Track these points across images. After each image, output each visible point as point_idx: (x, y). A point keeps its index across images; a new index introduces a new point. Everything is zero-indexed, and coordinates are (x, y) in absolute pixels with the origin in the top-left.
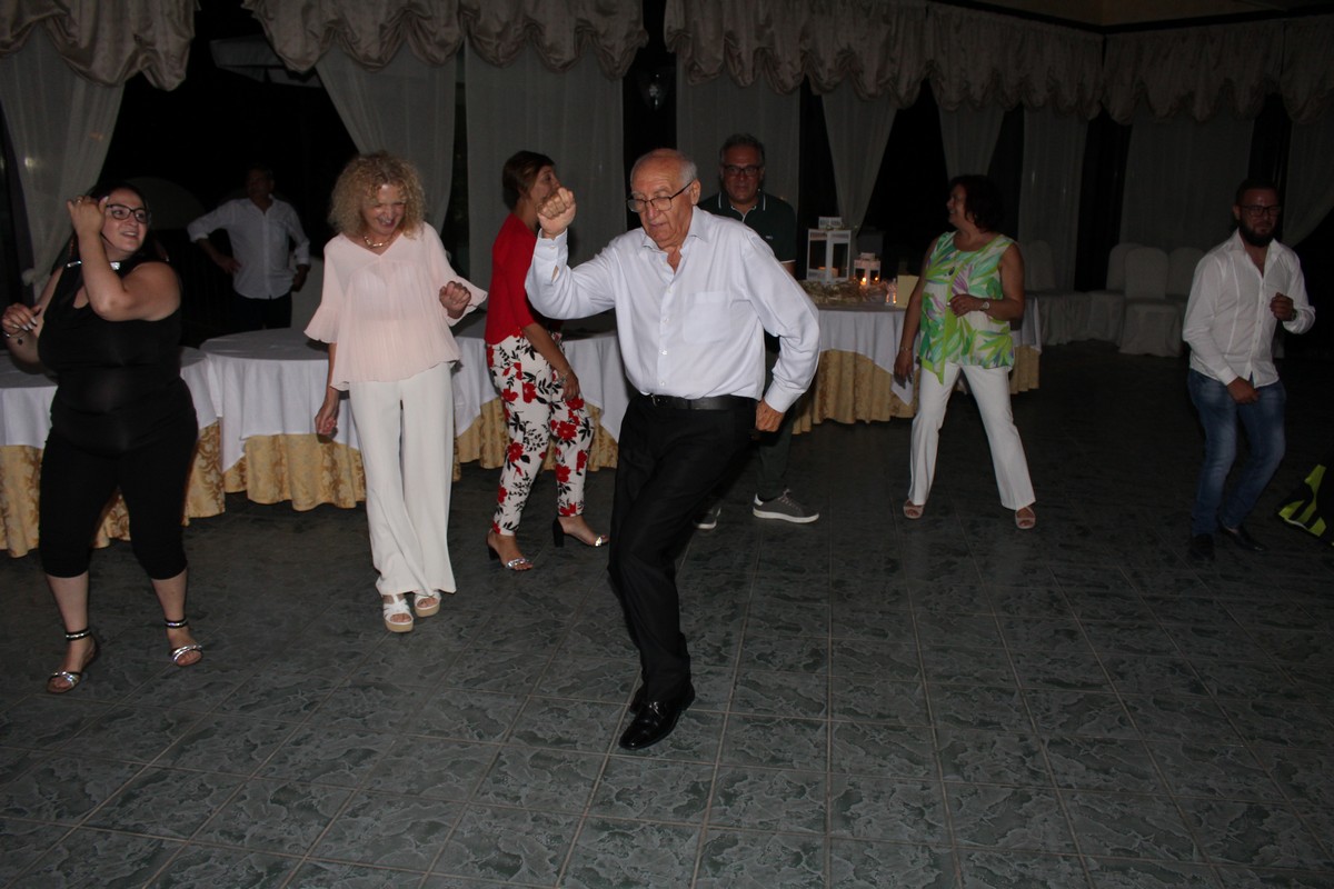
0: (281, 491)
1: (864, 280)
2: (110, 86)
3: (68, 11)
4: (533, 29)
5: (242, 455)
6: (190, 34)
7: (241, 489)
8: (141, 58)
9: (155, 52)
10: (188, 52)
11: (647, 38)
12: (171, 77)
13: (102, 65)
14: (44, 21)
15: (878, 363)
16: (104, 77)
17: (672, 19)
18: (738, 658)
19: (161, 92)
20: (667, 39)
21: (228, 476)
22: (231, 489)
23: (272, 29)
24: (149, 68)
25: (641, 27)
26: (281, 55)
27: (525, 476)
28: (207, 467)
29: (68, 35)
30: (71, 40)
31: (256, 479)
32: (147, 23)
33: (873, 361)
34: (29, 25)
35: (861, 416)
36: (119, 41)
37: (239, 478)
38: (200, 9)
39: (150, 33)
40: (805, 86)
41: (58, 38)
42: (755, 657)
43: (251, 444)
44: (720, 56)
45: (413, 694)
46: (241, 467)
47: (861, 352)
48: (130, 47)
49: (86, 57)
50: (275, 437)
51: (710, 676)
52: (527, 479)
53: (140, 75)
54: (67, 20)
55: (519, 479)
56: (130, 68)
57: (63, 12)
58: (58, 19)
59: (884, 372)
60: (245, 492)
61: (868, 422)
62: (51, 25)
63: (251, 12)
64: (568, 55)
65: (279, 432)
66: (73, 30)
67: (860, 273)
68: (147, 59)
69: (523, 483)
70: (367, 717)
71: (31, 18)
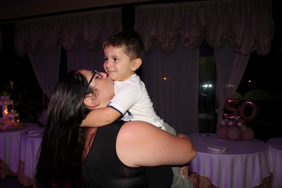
2: (246, 55)
3: (235, 34)
6: (272, 37)
8: (256, 46)
9: (260, 44)
10: (271, 43)
12: (265, 51)
13: (243, 50)
14: (228, 38)
16: (244, 52)
19: (261, 56)
24: (258, 49)
29: (235, 41)
30: (236, 43)
32: (258, 35)
34: (224, 39)
36: (249, 41)
38: (276, 29)
39: (259, 38)
41: (232, 42)
48: (253, 43)
49: (239, 47)
53: (255, 51)
54: (235, 37)
56: (252, 49)
62: (230, 39)
66: (237, 40)
68: (258, 46)
71: (225, 38)
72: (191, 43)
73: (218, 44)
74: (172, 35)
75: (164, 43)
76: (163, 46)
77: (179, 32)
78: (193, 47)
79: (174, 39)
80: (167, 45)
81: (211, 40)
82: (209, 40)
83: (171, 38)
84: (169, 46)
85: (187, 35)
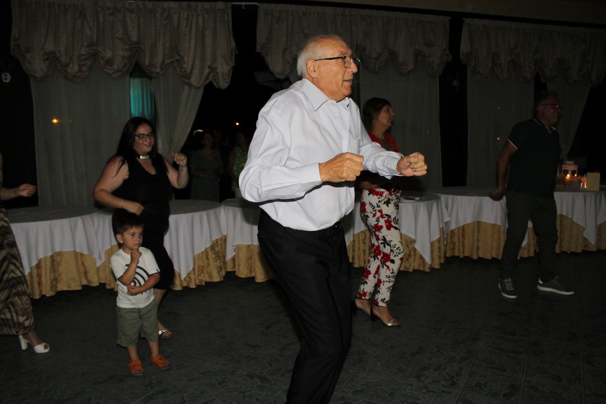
0: (251, 272)
1: (568, 176)
2: (198, 88)
3: (182, 57)
4: (393, 55)
5: (234, 254)
6: (232, 64)
7: (233, 270)
8: (211, 75)
9: (217, 72)
10: (231, 72)
11: (451, 57)
12: (223, 84)
13: (194, 80)
14: (173, 62)
15: (574, 220)
16: (195, 84)
17: (464, 47)
18: (463, 385)
19: (219, 90)
20: (462, 58)
21: (227, 263)
22: (229, 269)
23: (268, 60)
24: (214, 79)
25: (448, 52)
26: (272, 71)
27: (392, 271)
28: (215, 258)
29: (183, 67)
30: (183, 70)
31: (239, 265)
32: (214, 60)
33: (571, 219)
34: (167, 64)
35: (565, 249)
36: (202, 68)
37: (232, 265)
38: (237, 53)
39: (215, 64)
40: (537, 78)
41: (178, 69)
42: (473, 385)
43: (238, 248)
44: (490, 65)
45: (275, 384)
46: (234, 259)
47: (564, 214)
48: (207, 71)
49: (188, 76)
50: (249, 246)
51: (443, 394)
52: (393, 273)
53: (211, 83)
54: (182, 61)
55: (388, 273)
56: (206, 80)
57: (180, 58)
58: (177, 60)
59: (579, 225)
60: (234, 272)
61: (569, 252)
62: (175, 64)
63: (260, 53)
64: (411, 66)
65: (250, 243)
66: (185, 66)
67: (566, 172)
68: (214, 76)
69: (391, 275)
70: (246, 394)
71: (168, 61)
72: (115, 67)
73: (158, 70)
74: (83, 52)
75: (71, 66)
76: (69, 70)
77: (95, 48)
78: (119, 74)
79: (87, 59)
80: (76, 68)
81: (147, 63)
82: (145, 64)
83: (82, 58)
84: (80, 70)
85: (109, 54)
